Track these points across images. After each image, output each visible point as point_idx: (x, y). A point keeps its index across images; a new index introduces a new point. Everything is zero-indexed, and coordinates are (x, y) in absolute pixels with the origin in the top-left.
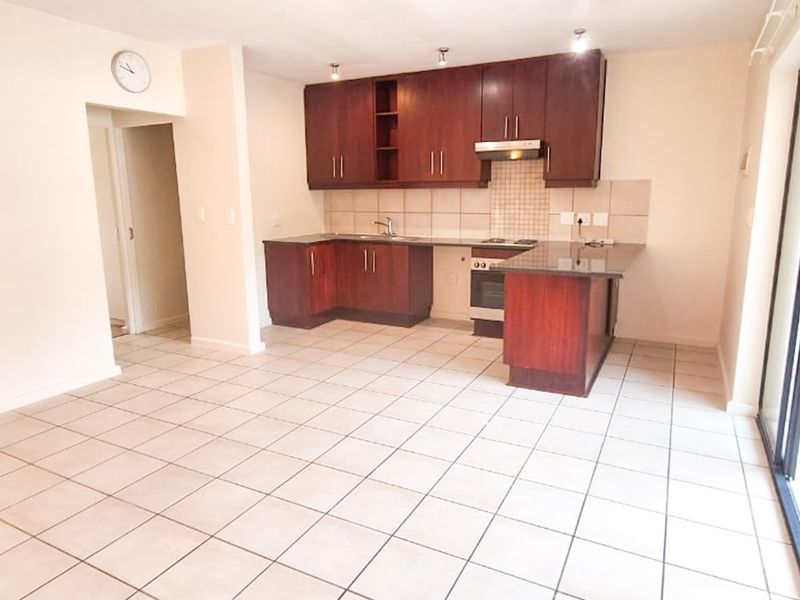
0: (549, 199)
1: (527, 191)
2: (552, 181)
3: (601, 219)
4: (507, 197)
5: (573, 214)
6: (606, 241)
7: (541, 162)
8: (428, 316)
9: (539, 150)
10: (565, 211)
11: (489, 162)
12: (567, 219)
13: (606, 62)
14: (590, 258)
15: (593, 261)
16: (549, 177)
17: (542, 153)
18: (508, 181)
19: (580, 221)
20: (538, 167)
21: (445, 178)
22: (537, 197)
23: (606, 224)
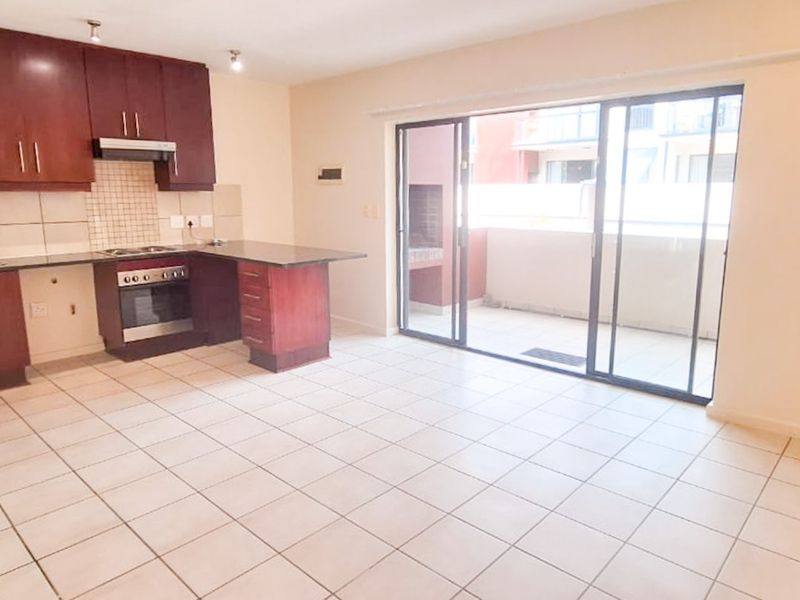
0: (156, 203)
3: (207, 221)
4: (107, 201)
5: (182, 217)
10: (173, 214)
12: (178, 222)
19: (190, 224)
22: (143, 201)
23: (212, 225)
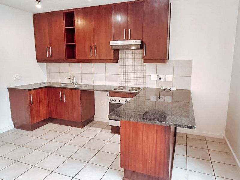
1: (136, 64)
2: (147, 60)
3: (169, 78)
5: (157, 75)
6: (172, 89)
7: (141, 51)
8: (93, 120)
9: (140, 45)
10: (152, 74)
11: (118, 50)
12: (154, 77)
13: (171, 4)
14: (164, 96)
15: (166, 97)
16: (146, 58)
17: (141, 46)
18: (127, 60)
19: (160, 79)
20: (140, 53)
21: (97, 58)
22: (140, 67)
23: (172, 80)
